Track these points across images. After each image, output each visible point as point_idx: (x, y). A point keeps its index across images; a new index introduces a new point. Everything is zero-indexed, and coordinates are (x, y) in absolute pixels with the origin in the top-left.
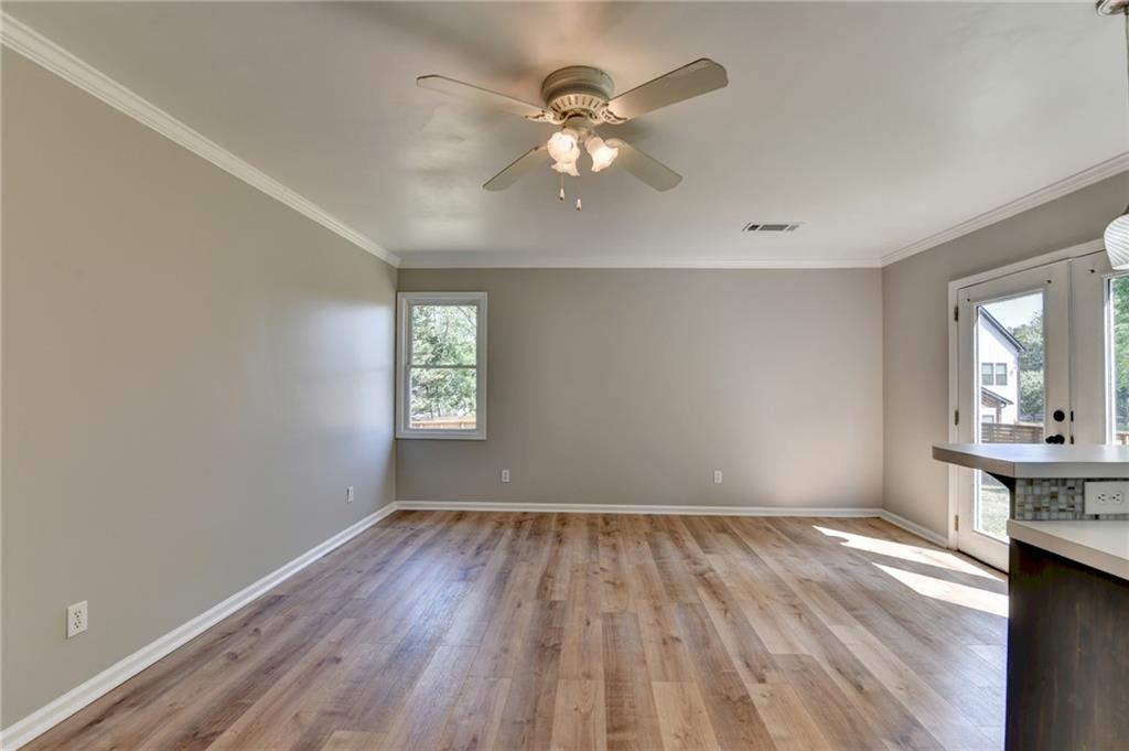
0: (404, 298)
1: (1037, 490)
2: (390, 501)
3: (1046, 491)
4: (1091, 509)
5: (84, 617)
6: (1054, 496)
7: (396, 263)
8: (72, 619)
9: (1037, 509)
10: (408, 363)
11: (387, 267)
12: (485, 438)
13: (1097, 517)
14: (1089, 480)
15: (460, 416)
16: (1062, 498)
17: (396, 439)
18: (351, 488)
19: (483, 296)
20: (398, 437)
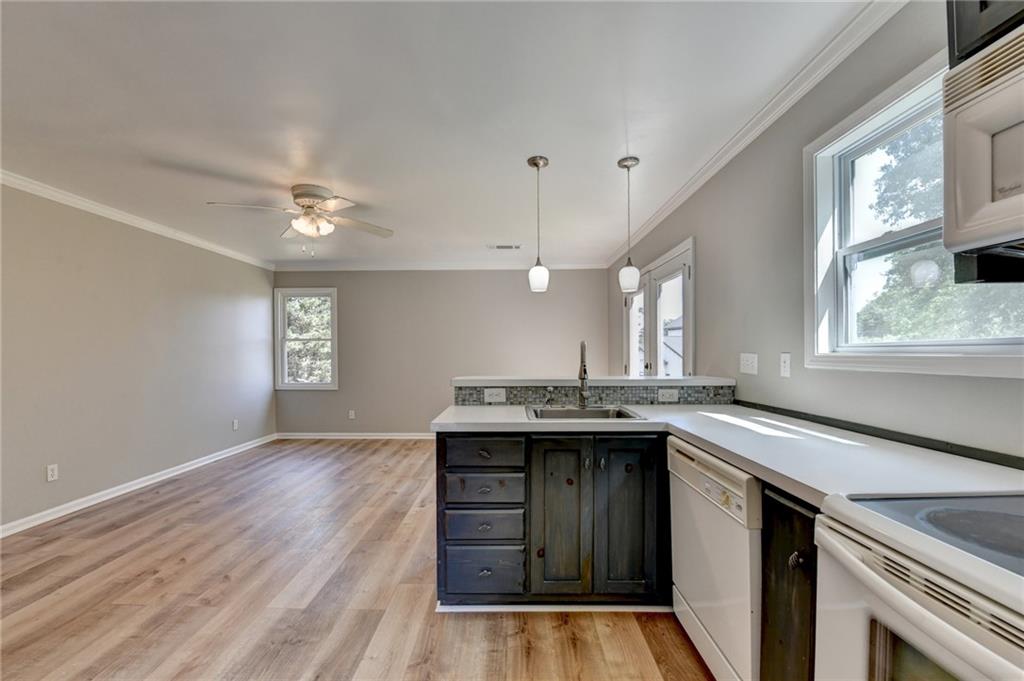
0: (280, 293)
1: (464, 392)
2: (272, 433)
3: (468, 392)
4: (487, 400)
5: (56, 473)
6: (471, 394)
7: (272, 268)
8: (50, 473)
9: (464, 400)
10: (284, 337)
11: (265, 271)
12: (336, 388)
13: (490, 404)
14: (487, 387)
15: (319, 373)
16: (475, 396)
17: (276, 390)
18: (236, 421)
19: (334, 291)
20: (277, 388)
